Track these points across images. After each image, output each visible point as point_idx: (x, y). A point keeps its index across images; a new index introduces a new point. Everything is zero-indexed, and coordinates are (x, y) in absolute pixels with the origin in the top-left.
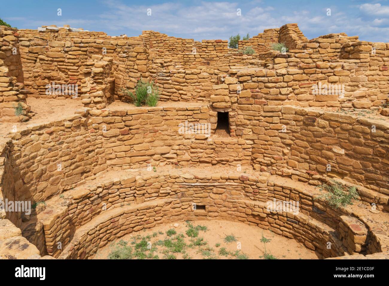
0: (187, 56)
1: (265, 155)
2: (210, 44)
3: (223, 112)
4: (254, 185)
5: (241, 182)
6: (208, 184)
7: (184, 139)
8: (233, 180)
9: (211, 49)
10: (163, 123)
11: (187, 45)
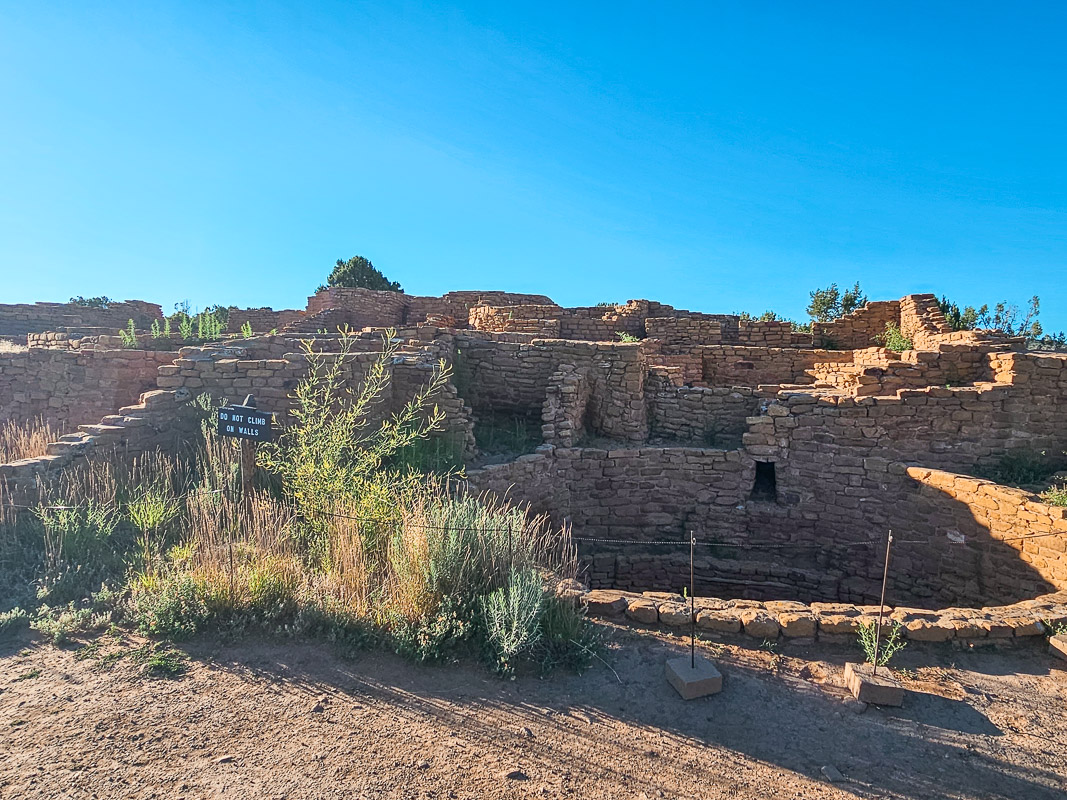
0: (709, 352)
1: (837, 540)
2: (756, 329)
3: (764, 461)
4: (813, 588)
5: (791, 582)
6: (734, 581)
7: (696, 504)
8: (779, 577)
9: (757, 339)
10: (662, 474)
11: (711, 332)
